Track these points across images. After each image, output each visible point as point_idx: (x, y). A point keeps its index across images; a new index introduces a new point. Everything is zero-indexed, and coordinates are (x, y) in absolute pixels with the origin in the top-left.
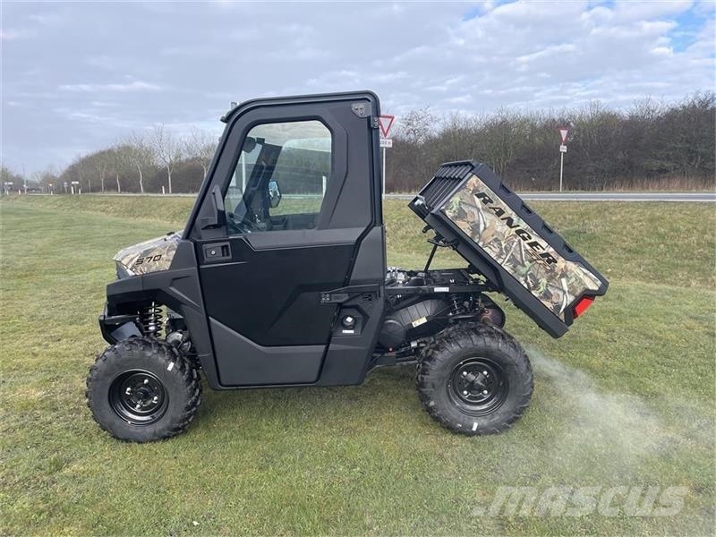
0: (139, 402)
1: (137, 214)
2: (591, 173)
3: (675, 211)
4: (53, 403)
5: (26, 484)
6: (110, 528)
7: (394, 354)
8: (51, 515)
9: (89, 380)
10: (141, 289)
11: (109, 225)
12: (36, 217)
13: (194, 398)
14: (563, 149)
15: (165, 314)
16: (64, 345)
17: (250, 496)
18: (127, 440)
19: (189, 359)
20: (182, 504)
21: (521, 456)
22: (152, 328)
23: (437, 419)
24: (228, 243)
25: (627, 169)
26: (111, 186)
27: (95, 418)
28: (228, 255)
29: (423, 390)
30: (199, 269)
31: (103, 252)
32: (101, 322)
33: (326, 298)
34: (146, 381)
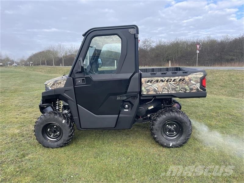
0: (52, 134)
1: (52, 73)
2: (207, 60)
3: (238, 73)
4: (22, 134)
5: (12, 162)
6: (42, 178)
7: (142, 119)
8: (21, 173)
9: (35, 126)
10: (54, 94)
11: (43, 76)
12: (18, 73)
13: (71, 133)
14: (198, 52)
15: (62, 103)
16: (27, 115)
17: (91, 167)
18: (48, 147)
19: (70, 119)
20: (68, 170)
21: (188, 155)
22: (57, 108)
23: (157, 142)
24: (84, 78)
25: (220, 59)
26: (43, 64)
27: (37, 139)
28: (84, 82)
29: (153, 131)
30: (74, 87)
31: (40, 85)
32: (39, 106)
33: (118, 98)
34: (55, 127)
